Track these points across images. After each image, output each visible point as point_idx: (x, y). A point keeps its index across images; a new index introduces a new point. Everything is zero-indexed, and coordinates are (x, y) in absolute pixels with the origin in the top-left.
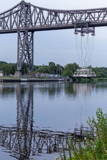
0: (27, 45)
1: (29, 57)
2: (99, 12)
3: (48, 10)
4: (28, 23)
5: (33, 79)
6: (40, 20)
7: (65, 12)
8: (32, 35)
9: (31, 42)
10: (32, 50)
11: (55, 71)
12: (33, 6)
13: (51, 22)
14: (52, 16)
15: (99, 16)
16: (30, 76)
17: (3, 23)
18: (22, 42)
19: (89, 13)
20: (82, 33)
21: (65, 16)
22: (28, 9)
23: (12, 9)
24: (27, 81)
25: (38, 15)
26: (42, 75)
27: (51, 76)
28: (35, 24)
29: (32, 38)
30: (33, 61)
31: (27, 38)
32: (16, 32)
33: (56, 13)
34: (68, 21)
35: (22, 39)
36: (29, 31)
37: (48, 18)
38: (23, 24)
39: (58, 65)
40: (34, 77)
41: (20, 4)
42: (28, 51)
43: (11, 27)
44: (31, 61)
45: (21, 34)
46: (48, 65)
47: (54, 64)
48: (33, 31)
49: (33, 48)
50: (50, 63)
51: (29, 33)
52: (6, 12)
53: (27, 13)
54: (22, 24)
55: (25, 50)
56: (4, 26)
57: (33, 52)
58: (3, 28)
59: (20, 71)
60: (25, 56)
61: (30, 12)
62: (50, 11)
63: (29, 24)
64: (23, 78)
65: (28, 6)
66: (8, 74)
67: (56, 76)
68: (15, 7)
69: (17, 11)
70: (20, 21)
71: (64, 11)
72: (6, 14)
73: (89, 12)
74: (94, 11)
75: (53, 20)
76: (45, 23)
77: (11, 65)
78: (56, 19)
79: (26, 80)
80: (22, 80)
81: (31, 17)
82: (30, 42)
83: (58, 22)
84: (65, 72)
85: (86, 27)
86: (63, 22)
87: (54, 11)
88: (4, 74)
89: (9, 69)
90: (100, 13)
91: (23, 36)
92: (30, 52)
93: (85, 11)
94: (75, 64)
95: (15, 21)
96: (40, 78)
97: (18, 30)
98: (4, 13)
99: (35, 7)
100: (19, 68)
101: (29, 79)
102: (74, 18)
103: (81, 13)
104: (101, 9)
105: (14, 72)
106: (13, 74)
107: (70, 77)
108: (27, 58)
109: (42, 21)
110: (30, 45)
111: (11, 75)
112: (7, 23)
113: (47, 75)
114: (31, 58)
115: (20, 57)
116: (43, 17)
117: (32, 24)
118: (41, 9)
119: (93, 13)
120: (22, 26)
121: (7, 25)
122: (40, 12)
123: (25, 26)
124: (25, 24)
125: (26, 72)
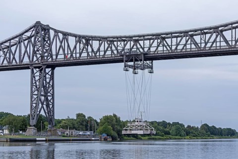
0: (44, 87)
1: (48, 106)
2: (150, 39)
3: (75, 36)
4: (46, 54)
5: (53, 138)
6: (64, 50)
7: (101, 39)
8: (53, 73)
9: (51, 84)
10: (53, 95)
11: (86, 126)
12: (52, 29)
13: (80, 54)
14: (82, 45)
15: (151, 46)
16: (49, 133)
17: (8, 54)
18: (38, 83)
19: (137, 41)
20: (135, 69)
21: (100, 45)
22: (45, 35)
23: (23, 34)
24: (46, 141)
25: (61, 42)
26: (68, 132)
27: (81, 133)
28: (57, 57)
29: (52, 77)
30: (53, 111)
31: (45, 76)
32: (28, 68)
33: (88, 40)
34: (105, 52)
35: (37, 78)
36: (48, 66)
37: (75, 47)
38: (39, 56)
39: (89, 118)
40: (56, 134)
41: (34, 26)
42: (46, 96)
43: (21, 61)
44: (51, 112)
45: (35, 71)
46: (75, 118)
47: (84, 116)
48: (53, 67)
49: (53, 92)
50: (79, 115)
51: (48, 70)
52: (13, 39)
53: (45, 40)
54: (36, 56)
55: (42, 95)
56: (9, 59)
57: (53, 98)
58: (9, 62)
59: (34, 126)
60: (42, 104)
61: (49, 39)
62: (79, 38)
63: (47, 56)
64: (39, 136)
65: (46, 29)
66: (16, 131)
67: (89, 133)
68: (26, 31)
69: (30, 38)
70: (34, 52)
71: (99, 37)
72: (12, 41)
73: (136, 39)
74: (143, 37)
75: (83, 50)
76: (72, 55)
77: (21, 118)
78: (87, 50)
79: (44, 139)
80: (37, 139)
81: (50, 45)
82: (49, 83)
83: (90, 54)
84: (101, 128)
85: (141, 60)
86: (98, 54)
87: (84, 37)
88: (11, 131)
89: (19, 124)
90: (152, 41)
91: (38, 74)
92: (49, 98)
93: (130, 38)
94: (115, 116)
95: (26, 51)
96: (64, 136)
97: (32, 65)
98: (10, 40)
99: (56, 31)
100: (33, 122)
101: (48, 138)
102: (113, 48)
103: (124, 41)
104: (153, 35)
105: (26, 127)
106: (24, 130)
107: (108, 135)
108: (45, 106)
109: (66, 52)
110: (49, 87)
111: (21, 132)
112: (14, 55)
113: (75, 132)
114: (51, 106)
115: (34, 105)
116: (68, 46)
117: (52, 57)
118: (66, 35)
119: (141, 40)
120: (37, 60)
121: (14, 58)
122: (63, 38)
123: (42, 59)
124: (42, 57)
125: (44, 127)
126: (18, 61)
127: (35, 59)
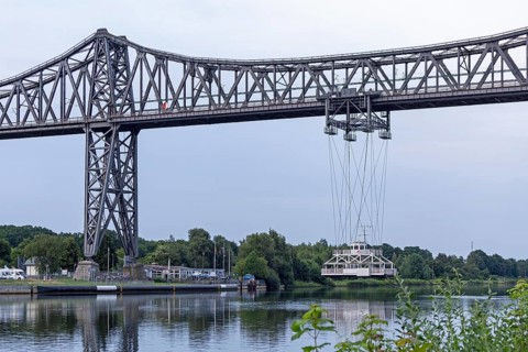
0: (116, 172)
1: (123, 214)
2: (346, 67)
3: (183, 60)
4: (119, 101)
5: (135, 284)
6: (158, 93)
7: (238, 67)
8: (134, 142)
9: (130, 165)
10: (134, 190)
11: (210, 257)
12: (133, 45)
13: (194, 100)
14: (197, 80)
15: (348, 79)
16: (126, 274)
17: (36, 102)
18: (101, 165)
19: (317, 71)
21: (238, 79)
22: (118, 57)
23: (68, 57)
24: (117, 292)
25: (153, 75)
26: (167, 271)
27: (196, 274)
28: (142, 106)
29: (133, 152)
30: (135, 225)
31: (117, 149)
32: (80, 131)
33: (211, 68)
34: (248, 95)
35: (100, 153)
36: (124, 127)
37: (183, 85)
38: (103, 104)
39: (218, 238)
40: (141, 277)
41: (93, 40)
42: (119, 192)
43: (65, 115)
44: (130, 225)
45: (95, 138)
46: (187, 240)
47: (207, 235)
48: (134, 128)
49: (135, 184)
50: (194, 233)
51: (123, 135)
52: (47, 67)
53: (117, 71)
54: (98, 105)
55: (111, 191)
56: (40, 110)
57: (135, 197)
58: (38, 119)
59: (93, 258)
60: (112, 210)
61: (126, 65)
62: (191, 65)
63: (122, 106)
64: (103, 281)
65: (119, 45)
66: (54, 270)
67: (213, 274)
68: (77, 51)
69: (84, 64)
70: (94, 97)
71: (236, 63)
72: (45, 72)
73: (317, 67)
74: (332, 62)
75: (200, 91)
76: (175, 102)
77: (66, 240)
78: (209, 91)
79: (114, 287)
80: (99, 287)
81: (128, 81)
82: (126, 164)
83: (216, 99)
84: (242, 262)
86: (232, 100)
87: (202, 63)
88: (42, 270)
89: (59, 253)
90: (350, 70)
91: (102, 144)
92: (127, 197)
93: (303, 64)
94: (273, 234)
95: (75, 95)
96: (157, 281)
97: (88, 124)
98: (41, 70)
99: (141, 50)
100: (90, 250)
101: (123, 285)
103: (290, 70)
104: (353, 58)
105: (76, 261)
106: (72, 268)
107: (257, 278)
108: (117, 215)
109: (163, 97)
110: (126, 173)
111: (64, 272)
112: (49, 102)
113: (183, 271)
114: (130, 215)
115: (93, 212)
116: (168, 81)
117: (131, 106)
118: (162, 58)
119: (327, 68)
120: (101, 113)
121: (49, 109)
122: (157, 66)
123: (110, 112)
124: (111, 106)
125: (114, 262)
126: (58, 116)
127: (95, 110)
